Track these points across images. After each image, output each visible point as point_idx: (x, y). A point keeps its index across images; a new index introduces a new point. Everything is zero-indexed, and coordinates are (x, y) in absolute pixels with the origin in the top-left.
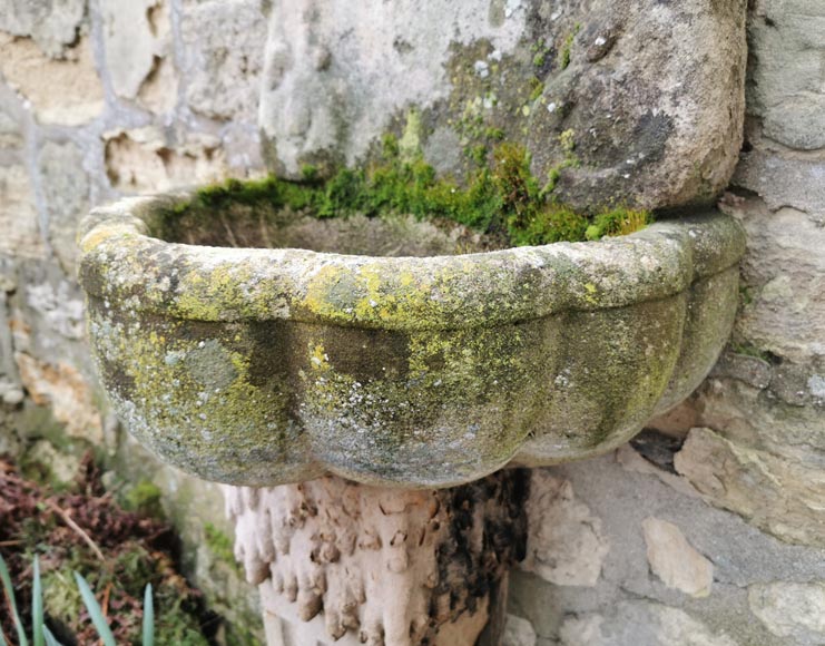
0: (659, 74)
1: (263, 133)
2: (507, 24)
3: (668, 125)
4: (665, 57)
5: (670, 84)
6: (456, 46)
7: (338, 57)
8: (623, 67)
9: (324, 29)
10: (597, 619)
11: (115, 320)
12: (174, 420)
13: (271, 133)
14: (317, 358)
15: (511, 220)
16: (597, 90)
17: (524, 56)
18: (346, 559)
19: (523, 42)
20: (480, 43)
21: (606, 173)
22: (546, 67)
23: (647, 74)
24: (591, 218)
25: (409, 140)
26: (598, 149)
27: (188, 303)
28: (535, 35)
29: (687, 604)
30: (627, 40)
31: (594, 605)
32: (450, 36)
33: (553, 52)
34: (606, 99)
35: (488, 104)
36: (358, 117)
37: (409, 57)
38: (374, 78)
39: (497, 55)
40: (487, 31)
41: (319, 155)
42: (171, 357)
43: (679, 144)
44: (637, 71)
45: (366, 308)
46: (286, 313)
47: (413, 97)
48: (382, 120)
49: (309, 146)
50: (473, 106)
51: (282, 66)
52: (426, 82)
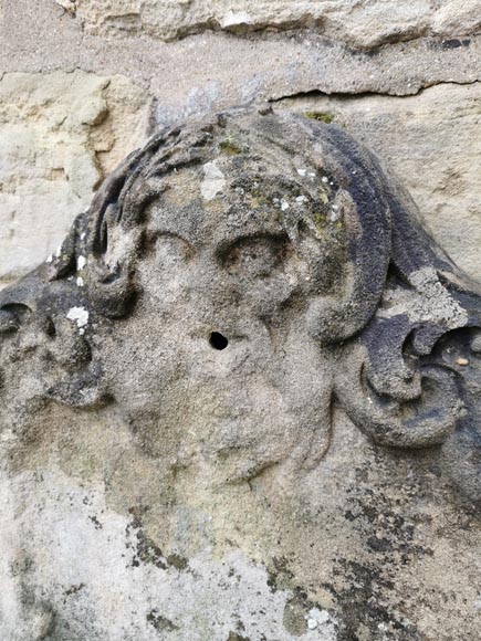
2: (310, 636)
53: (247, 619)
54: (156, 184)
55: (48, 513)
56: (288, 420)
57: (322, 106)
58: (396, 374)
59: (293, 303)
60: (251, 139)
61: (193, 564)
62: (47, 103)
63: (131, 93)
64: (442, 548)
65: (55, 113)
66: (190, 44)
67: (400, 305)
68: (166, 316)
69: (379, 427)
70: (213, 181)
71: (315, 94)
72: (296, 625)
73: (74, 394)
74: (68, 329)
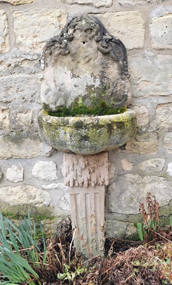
0: (124, 89)
1: (44, 103)
2: (97, 83)
3: (127, 96)
4: (125, 87)
5: (126, 90)
6: (87, 86)
7: (61, 88)
8: (119, 88)
9: (57, 83)
10: (114, 183)
11: (85, 129)
12: (96, 141)
13: (47, 103)
14: (115, 127)
16: (117, 92)
17: (100, 87)
18: (96, 170)
19: (100, 85)
22: (105, 88)
23: (122, 89)
24: (118, 110)
25: (80, 101)
26: (118, 100)
27: (100, 123)
29: (130, 172)
31: (113, 181)
32: (86, 84)
33: (106, 86)
34: (118, 93)
35: (95, 95)
36: (68, 98)
38: (70, 92)
40: (93, 83)
42: (98, 131)
43: (129, 98)
44: (121, 89)
46: (110, 123)
48: (73, 99)
50: (92, 95)
51: (48, 90)
52: (82, 92)
53: (88, 82)
54: (77, 23)
55: (58, 73)
56: (93, 52)
57: (93, 15)
58: (105, 44)
59: (93, 37)
60: (87, 18)
61: (80, 76)
62: (50, 13)
63: (64, 12)
64: (111, 66)
65: (52, 15)
66: (73, 5)
67: (104, 37)
68: (78, 40)
69: (103, 51)
70: (84, 22)
71: (91, 13)
72: (95, 81)
73: (65, 52)
74: (64, 43)
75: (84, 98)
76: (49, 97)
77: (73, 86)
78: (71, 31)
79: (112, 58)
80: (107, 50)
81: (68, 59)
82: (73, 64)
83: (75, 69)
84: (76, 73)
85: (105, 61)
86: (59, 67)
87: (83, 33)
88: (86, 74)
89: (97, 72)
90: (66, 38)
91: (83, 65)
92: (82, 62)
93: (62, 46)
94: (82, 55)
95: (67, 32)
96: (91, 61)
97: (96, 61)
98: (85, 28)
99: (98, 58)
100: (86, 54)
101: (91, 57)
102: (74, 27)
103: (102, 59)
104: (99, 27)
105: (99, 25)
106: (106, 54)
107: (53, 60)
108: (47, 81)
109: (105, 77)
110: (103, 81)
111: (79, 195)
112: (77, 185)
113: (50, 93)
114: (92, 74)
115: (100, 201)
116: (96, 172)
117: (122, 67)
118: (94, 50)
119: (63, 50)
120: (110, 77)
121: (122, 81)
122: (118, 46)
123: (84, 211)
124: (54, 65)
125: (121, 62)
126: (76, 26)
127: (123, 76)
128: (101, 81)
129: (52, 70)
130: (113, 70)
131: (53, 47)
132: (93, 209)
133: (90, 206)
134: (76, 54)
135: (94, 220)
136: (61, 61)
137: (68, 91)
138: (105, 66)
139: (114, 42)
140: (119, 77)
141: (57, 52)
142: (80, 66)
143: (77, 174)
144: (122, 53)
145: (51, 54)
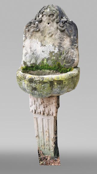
1: (24, 61)
3: (74, 60)
4: (73, 54)
5: (74, 56)
6: (50, 52)
7: (34, 53)
8: (69, 55)
9: (32, 49)
12: (42, 91)
13: (25, 61)
15: (59, 69)
17: (58, 53)
19: (58, 52)
20: (53, 52)
21: (69, 64)
22: (61, 54)
25: (45, 61)
26: (68, 62)
28: (59, 51)
30: (69, 52)
32: (49, 51)
33: (61, 53)
34: (68, 58)
35: (55, 58)
36: (38, 59)
37: (44, 53)
39: (55, 53)
40: (54, 50)
41: (33, 64)
42: (42, 86)
43: (75, 62)
44: (71, 55)
45: (60, 79)
46: (52, 80)
47: (45, 57)
48: (41, 59)
49: (32, 63)
50: (53, 58)
51: (26, 54)
52: (47, 55)
53: (51, 50)
55: (33, 43)
68: (44, 22)
72: (55, 49)
73: (36, 30)
74: (36, 24)
75: (48, 60)
76: (27, 58)
77: (41, 52)
78: (41, 16)
79: (66, 34)
80: (63, 29)
81: (39, 34)
82: (42, 37)
83: (43, 41)
84: (44, 43)
85: (62, 36)
86: (34, 40)
87: (48, 17)
88: (49, 44)
89: (56, 43)
90: (37, 21)
91: (48, 38)
92: (48, 36)
93: (35, 26)
94: (47, 32)
95: (39, 17)
96: (53, 36)
97: (56, 36)
98: (49, 14)
99: (57, 34)
100: (49, 31)
101: (52, 33)
102: (43, 14)
103: (60, 35)
104: (59, 13)
105: (59, 11)
106: (62, 31)
107: (30, 35)
108: (26, 48)
109: (62, 47)
110: (60, 49)
111: (39, 119)
112: (37, 113)
113: (27, 55)
114: (54, 44)
115: (51, 124)
116: (48, 108)
117: (73, 40)
118: (54, 29)
119: (35, 28)
120: (65, 46)
121: (72, 50)
122: (71, 26)
123: (42, 128)
124: (30, 38)
125: (72, 37)
126: (44, 13)
127: (73, 47)
128: (59, 49)
129: (29, 41)
130: (67, 42)
131: (30, 27)
132: (47, 128)
133: (45, 126)
134: (43, 31)
135: (48, 134)
136: (35, 36)
137: (38, 55)
138: (62, 39)
139: (68, 23)
140: (70, 47)
141: (32, 30)
142: (46, 39)
143: (37, 106)
144: (74, 31)
145: (29, 31)
